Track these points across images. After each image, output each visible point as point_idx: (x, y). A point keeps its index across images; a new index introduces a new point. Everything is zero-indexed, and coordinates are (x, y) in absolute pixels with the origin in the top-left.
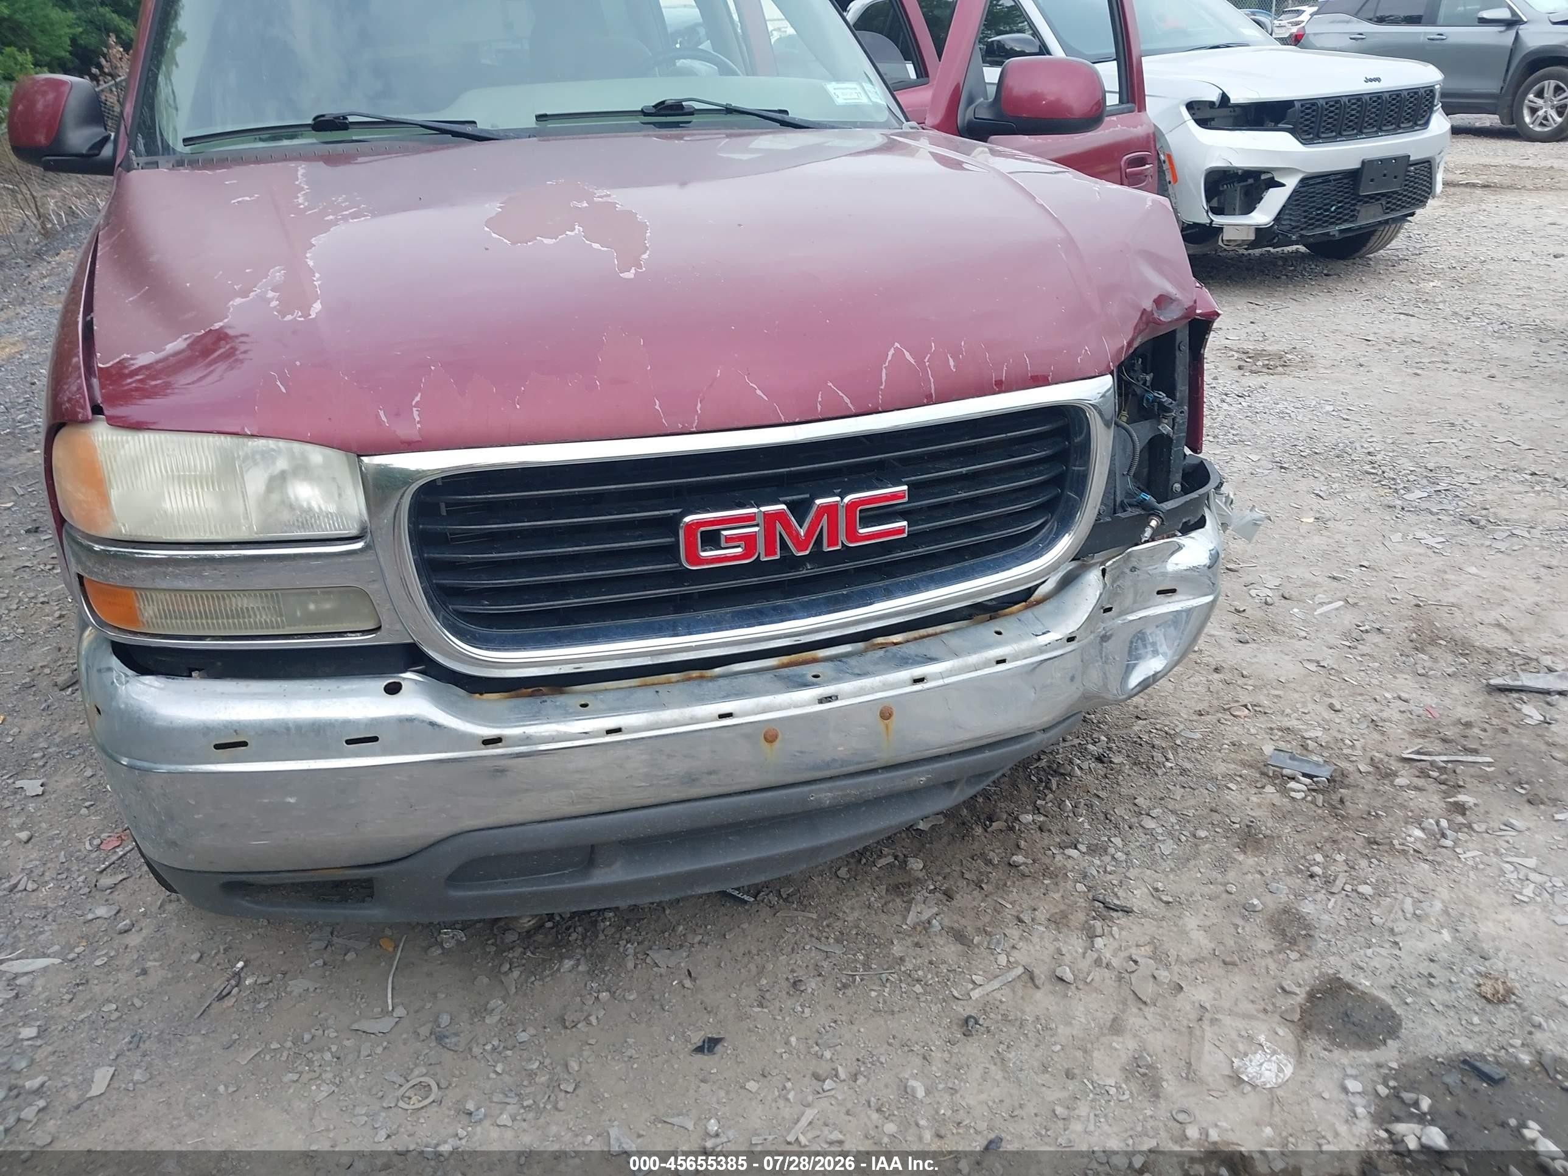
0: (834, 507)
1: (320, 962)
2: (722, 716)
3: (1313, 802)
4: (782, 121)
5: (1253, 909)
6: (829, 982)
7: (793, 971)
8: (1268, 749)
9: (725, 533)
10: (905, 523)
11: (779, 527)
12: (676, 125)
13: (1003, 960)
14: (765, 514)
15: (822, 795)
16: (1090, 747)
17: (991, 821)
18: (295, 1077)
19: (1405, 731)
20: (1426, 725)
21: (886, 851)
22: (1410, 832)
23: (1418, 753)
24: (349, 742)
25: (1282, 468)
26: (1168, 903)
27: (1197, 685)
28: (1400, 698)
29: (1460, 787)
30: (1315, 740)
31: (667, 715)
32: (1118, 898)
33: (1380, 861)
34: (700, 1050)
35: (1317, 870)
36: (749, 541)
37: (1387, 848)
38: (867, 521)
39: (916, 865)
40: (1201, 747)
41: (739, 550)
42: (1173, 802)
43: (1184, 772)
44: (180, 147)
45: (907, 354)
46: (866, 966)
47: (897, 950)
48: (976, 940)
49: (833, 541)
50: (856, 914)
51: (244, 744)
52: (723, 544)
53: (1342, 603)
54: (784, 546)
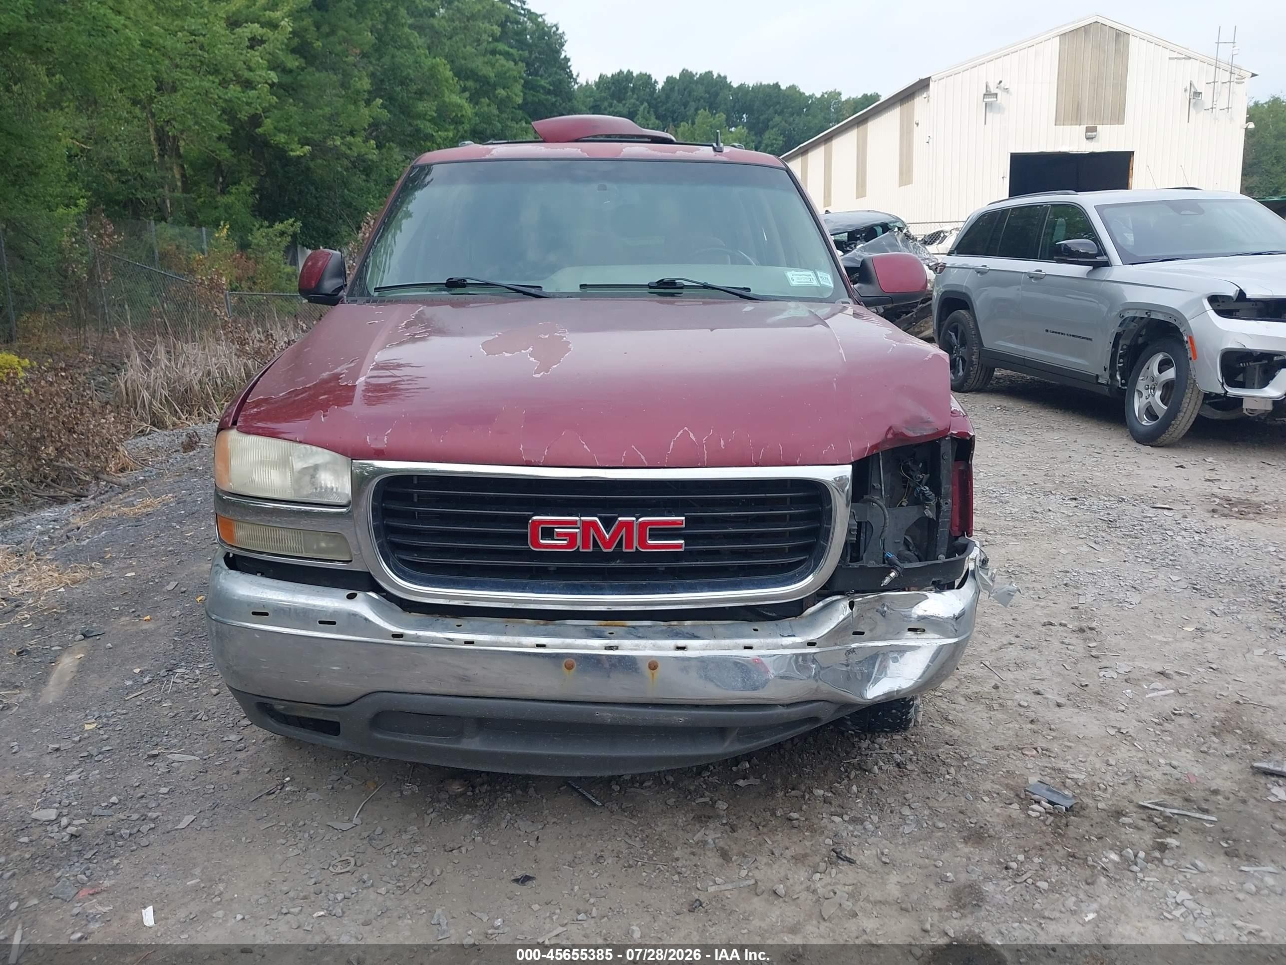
0: (630, 524)
1: (330, 787)
2: (539, 646)
3: (1044, 821)
4: (743, 295)
5: (945, 880)
6: (621, 862)
7: (602, 851)
8: (1033, 780)
9: (557, 530)
10: (683, 542)
11: (592, 531)
12: (672, 295)
13: (744, 873)
14: (584, 522)
15: (605, 714)
16: (896, 756)
17: (793, 789)
18: (284, 842)
19: (1158, 788)
20: (1179, 787)
21: (707, 793)
22: (1107, 855)
23: (1157, 804)
24: (321, 622)
25: (1194, 588)
26: (885, 863)
27: (1009, 729)
28: (1170, 765)
29: (1175, 833)
30: (1075, 781)
31: (503, 639)
32: (850, 853)
33: (1067, 868)
34: (517, 881)
35: (1014, 865)
36: (572, 537)
37: (1081, 861)
38: (653, 537)
39: (722, 806)
40: (982, 770)
41: (565, 542)
42: (935, 802)
43: (956, 783)
44: (372, 292)
45: (691, 435)
46: (650, 858)
47: (677, 854)
48: (734, 858)
49: (630, 545)
50: (664, 828)
51: (267, 614)
52: (555, 537)
53: (1172, 691)
54: (595, 544)
